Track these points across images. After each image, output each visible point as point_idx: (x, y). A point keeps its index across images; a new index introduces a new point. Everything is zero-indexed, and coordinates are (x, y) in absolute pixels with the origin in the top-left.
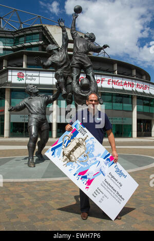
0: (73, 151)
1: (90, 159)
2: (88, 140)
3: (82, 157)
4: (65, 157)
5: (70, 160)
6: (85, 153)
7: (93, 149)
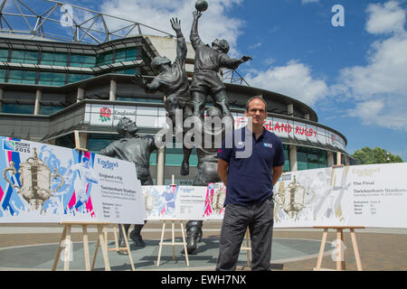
0: (35, 184)
1: (65, 176)
2: (41, 154)
3: (54, 183)
4: (33, 201)
5: (43, 200)
6: (52, 174)
7: (57, 161)
